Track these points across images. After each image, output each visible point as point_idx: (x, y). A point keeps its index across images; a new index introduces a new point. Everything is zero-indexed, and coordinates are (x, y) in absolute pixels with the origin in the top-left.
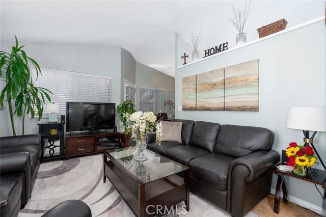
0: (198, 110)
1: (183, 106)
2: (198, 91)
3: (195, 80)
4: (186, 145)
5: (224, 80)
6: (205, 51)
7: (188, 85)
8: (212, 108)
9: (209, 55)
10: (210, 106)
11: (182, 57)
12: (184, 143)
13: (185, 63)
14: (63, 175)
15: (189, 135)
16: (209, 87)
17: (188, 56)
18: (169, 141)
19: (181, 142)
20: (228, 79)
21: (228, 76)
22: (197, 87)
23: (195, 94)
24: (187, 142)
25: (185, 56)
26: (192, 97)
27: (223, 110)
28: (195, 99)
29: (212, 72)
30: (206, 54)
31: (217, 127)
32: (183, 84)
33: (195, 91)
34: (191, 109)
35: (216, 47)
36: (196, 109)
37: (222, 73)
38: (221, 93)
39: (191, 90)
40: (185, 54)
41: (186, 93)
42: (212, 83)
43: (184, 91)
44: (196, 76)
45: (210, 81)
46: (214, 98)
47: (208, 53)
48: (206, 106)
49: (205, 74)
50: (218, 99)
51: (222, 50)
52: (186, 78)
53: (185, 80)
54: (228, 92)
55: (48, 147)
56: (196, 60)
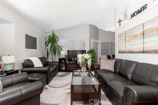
0: (126, 53)
1: (119, 51)
2: (126, 41)
3: (125, 34)
4: (116, 73)
5: (144, 31)
6: (131, 15)
7: (121, 38)
8: (135, 51)
9: (133, 17)
10: (134, 50)
11: (118, 22)
12: (115, 72)
13: (120, 25)
14: (63, 77)
15: (119, 68)
16: (133, 37)
17: (122, 21)
18: (106, 70)
19: (114, 71)
20: (146, 30)
21: (146, 28)
22: (126, 39)
23: (125, 43)
24: (117, 72)
25: (120, 21)
26: (123, 45)
27: (142, 53)
28: (125, 46)
29: (135, 28)
30: (131, 16)
31: (135, 65)
32: (118, 38)
33: (125, 41)
34: (123, 52)
35: (139, 10)
36: (126, 52)
37: (142, 27)
38: (142, 41)
39: (123, 41)
40: (120, 20)
41: (120, 43)
42: (134, 35)
43: (119, 42)
44: (125, 32)
45: (133, 34)
46: (137, 45)
47: (133, 15)
48: (131, 50)
49: (130, 30)
50: (139, 45)
51: (142, 11)
52: (120, 34)
53: (120, 35)
54: (146, 40)
55: (61, 67)
56: (126, 22)
